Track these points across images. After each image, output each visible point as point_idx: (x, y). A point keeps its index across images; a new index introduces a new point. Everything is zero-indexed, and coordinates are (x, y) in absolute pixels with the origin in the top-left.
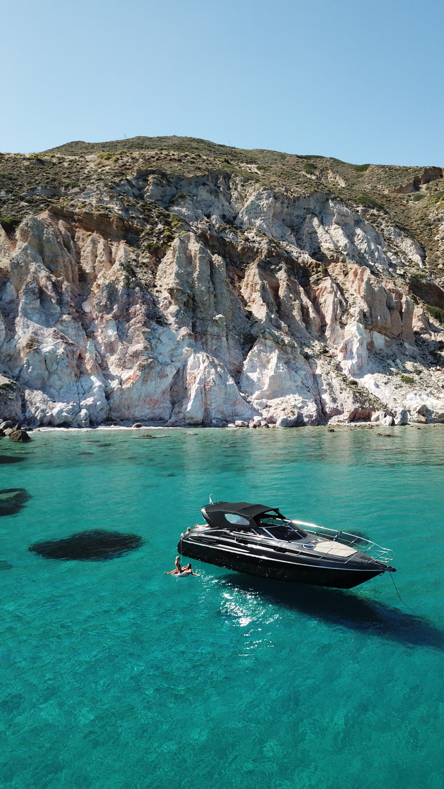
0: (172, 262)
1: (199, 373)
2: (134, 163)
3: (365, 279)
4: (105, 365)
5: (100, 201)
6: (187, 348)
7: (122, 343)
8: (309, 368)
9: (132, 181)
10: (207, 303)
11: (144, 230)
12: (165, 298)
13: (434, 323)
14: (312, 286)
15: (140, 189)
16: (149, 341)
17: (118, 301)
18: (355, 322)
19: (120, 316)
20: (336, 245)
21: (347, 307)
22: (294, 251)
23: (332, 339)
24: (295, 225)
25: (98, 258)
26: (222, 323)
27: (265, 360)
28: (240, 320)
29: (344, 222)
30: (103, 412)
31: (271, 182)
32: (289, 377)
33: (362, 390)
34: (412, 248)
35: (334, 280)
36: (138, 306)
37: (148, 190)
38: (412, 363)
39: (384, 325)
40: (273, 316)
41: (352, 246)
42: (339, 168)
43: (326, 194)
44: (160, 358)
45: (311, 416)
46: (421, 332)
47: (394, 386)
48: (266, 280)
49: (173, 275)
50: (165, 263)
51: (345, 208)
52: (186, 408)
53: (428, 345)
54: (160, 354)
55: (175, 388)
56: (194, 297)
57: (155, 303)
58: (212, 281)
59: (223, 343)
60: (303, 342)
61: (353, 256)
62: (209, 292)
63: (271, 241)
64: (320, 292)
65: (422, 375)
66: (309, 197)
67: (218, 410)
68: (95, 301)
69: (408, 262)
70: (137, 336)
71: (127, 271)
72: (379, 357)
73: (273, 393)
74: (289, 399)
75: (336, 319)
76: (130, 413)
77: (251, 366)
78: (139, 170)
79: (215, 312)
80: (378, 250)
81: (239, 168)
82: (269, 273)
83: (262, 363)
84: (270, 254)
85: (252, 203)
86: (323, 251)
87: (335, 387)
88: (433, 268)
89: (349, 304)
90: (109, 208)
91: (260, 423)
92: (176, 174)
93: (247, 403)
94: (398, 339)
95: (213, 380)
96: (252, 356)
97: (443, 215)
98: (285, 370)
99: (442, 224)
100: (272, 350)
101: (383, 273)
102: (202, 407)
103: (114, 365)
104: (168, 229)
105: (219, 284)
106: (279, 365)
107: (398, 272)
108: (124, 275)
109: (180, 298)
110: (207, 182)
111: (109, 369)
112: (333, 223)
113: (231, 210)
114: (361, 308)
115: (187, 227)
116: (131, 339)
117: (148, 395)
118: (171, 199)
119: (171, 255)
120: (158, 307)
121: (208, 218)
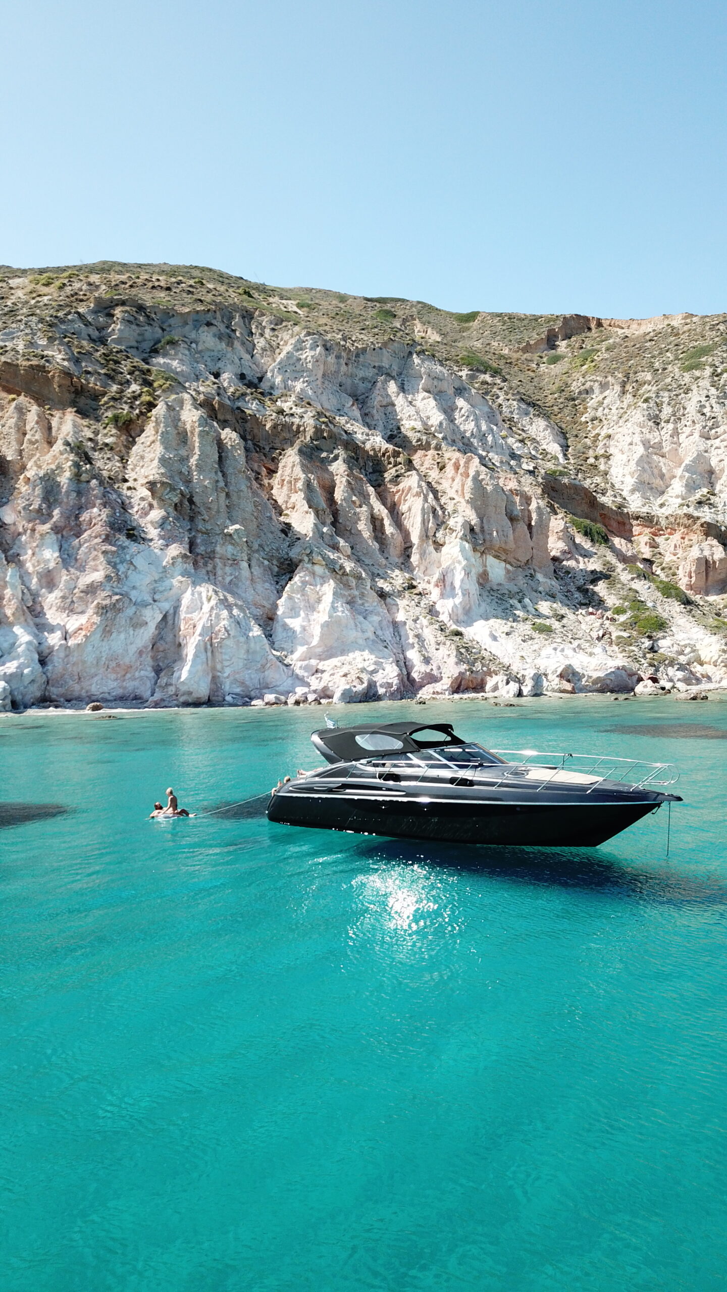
0: (153, 442)
1: (200, 618)
2: (91, 291)
3: (472, 473)
4: (38, 609)
5: (31, 344)
6: (180, 578)
7: (68, 571)
8: (386, 611)
9: (86, 316)
10: (214, 507)
11: (106, 393)
12: (142, 499)
13: (583, 544)
14: (389, 486)
15: (100, 329)
16: (114, 566)
17: (61, 503)
18: (458, 540)
19: (65, 527)
20: (425, 424)
21: (444, 517)
22: (359, 432)
23: (422, 568)
24: (359, 392)
25: (28, 437)
26: (240, 538)
27: (313, 598)
28: (270, 535)
29: (438, 389)
30: (36, 685)
31: (320, 326)
32: (353, 624)
33: (470, 644)
34: (547, 432)
35: (423, 477)
36: (95, 510)
37: (113, 330)
38: (548, 603)
39: (503, 546)
40: (325, 530)
41: (451, 425)
42: (432, 317)
43: (408, 344)
44: (134, 595)
45: (390, 685)
46: (562, 557)
47: (520, 638)
48: (312, 473)
49: (156, 462)
50: (143, 443)
51: (439, 367)
52: (179, 677)
53: (575, 577)
54: (134, 588)
55: (161, 646)
56: (192, 496)
57: (125, 506)
58: (222, 471)
59: (243, 572)
60: (376, 572)
61: (454, 441)
62: (216, 489)
63: (319, 414)
64: (402, 494)
65: (565, 621)
66: (381, 349)
67: (236, 680)
68: (21, 503)
69: (542, 454)
70: (94, 559)
71: (77, 454)
72: (496, 595)
73: (327, 651)
74: (354, 659)
75: (427, 536)
76: (82, 688)
77: (290, 607)
78: (98, 300)
79: (228, 521)
80: (493, 433)
81: (268, 304)
82: (318, 464)
83: (309, 602)
84: (319, 434)
85: (289, 355)
86: (405, 433)
87: (427, 641)
88: (580, 463)
89: (446, 513)
90: (47, 356)
91: (307, 698)
92: (161, 307)
93: (284, 668)
94: (525, 567)
95: (225, 628)
96: (293, 591)
97: (592, 383)
98: (346, 612)
99: (592, 398)
100: (325, 582)
101: (501, 467)
102: (208, 674)
103: (54, 608)
104: (147, 391)
105: (233, 477)
106: (336, 605)
107: (525, 466)
108: (72, 461)
109: (167, 497)
110: (214, 322)
111: (45, 614)
112: (421, 390)
113: (254, 366)
114: (466, 519)
115: (179, 389)
116: (84, 564)
117: (113, 658)
118: (153, 346)
119: (152, 429)
120: (130, 514)
121: (216, 378)
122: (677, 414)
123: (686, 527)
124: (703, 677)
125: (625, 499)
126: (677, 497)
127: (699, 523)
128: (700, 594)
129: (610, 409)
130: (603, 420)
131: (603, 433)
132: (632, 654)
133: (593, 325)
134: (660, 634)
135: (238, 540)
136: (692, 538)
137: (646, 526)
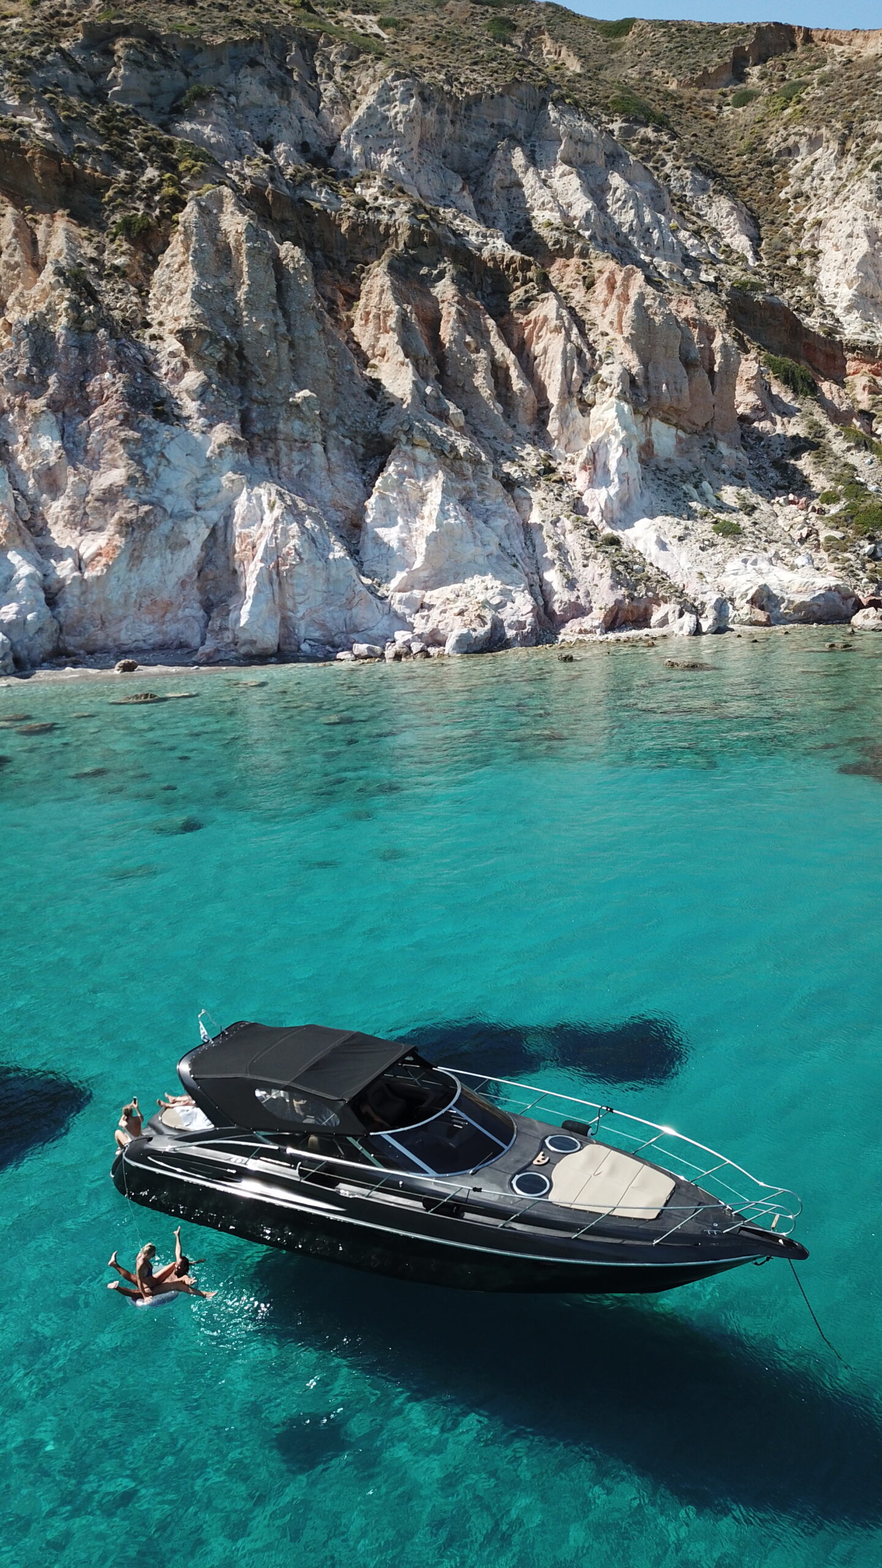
0: (183, 264)
1: (261, 535)
2: (80, 9)
3: (633, 295)
4: (40, 523)
6: (230, 474)
7: (76, 469)
8: (514, 510)
9: (73, 54)
10: (274, 363)
11: (111, 183)
12: (173, 354)
13: (782, 395)
14: (516, 315)
15: (96, 76)
16: (139, 462)
17: (57, 366)
18: (613, 399)
19: (67, 402)
20: (565, 215)
21: (594, 363)
22: (472, 230)
23: (564, 440)
24: (471, 166)
26: (312, 410)
27: (414, 496)
28: (352, 401)
29: (583, 158)
30: (45, 636)
31: (413, 58)
32: (470, 535)
33: (630, 558)
34: (732, 218)
35: (564, 300)
36: (107, 375)
37: (115, 77)
38: (734, 489)
39: (675, 405)
40: (428, 390)
41: (602, 217)
42: (567, 29)
43: (541, 87)
44: (169, 502)
45: (521, 625)
46: (753, 416)
47: (698, 545)
48: (409, 303)
49: (188, 295)
50: (168, 266)
51: (585, 124)
52: (238, 620)
53: (769, 446)
54: (168, 491)
55: (210, 572)
56: (241, 348)
57: (148, 366)
58: (281, 308)
59: (316, 459)
60: (499, 448)
61: (605, 241)
62: (275, 336)
63: (417, 208)
64: (534, 328)
65: (757, 514)
66: (501, 95)
67: (314, 621)
68: (3, 367)
69: (724, 252)
70: (110, 451)
71: (75, 288)
72: (664, 478)
73: (436, 575)
74: (473, 587)
75: (570, 393)
76: (108, 636)
77: (383, 511)
78: (89, 28)
79: (293, 385)
80: (660, 226)
81: (337, 23)
82: (416, 285)
83: (409, 504)
84: (416, 238)
85: (370, 112)
86: (538, 231)
87: (571, 554)
88: (777, 265)
89: (597, 357)
90: (21, 126)
91: (410, 648)
92: (182, 36)
93: (378, 601)
94: (704, 433)
95: (296, 550)
96: (386, 487)
97: (797, 138)
98: (461, 518)
99: (797, 162)
100: (430, 474)
101: (670, 279)
102: (276, 614)
103: (61, 523)
104: (169, 178)
105: (298, 317)
106: (446, 507)
107: (703, 277)
108: (68, 299)
109: (206, 352)
110: (261, 59)
111: (49, 532)
112: (559, 162)
113: (320, 129)
114: (625, 365)
115: (216, 174)
116: (97, 457)
117: (147, 592)
118: (174, 102)
119: (180, 244)
120: (156, 378)
121: (266, 151)
125: (838, 321)
129: (823, 179)
130: (812, 196)
131: (810, 218)
132: (846, 565)
133: (798, 40)
135: (308, 414)
137: (864, 361)
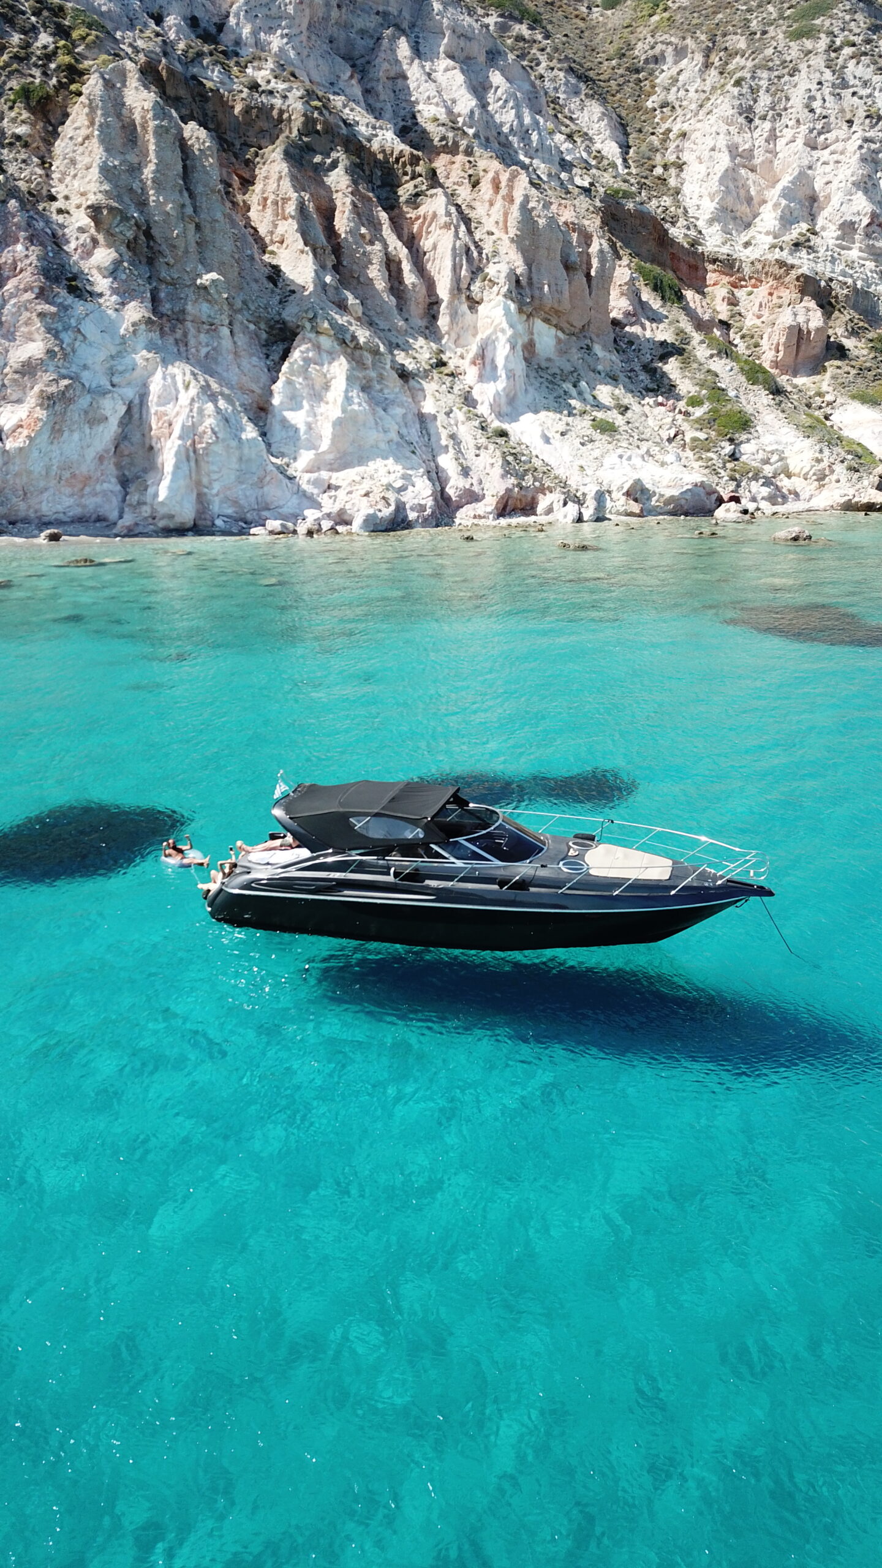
0: (87, 138)
1: (178, 414)
3: (518, 199)
6: (144, 352)
8: (410, 400)
10: (181, 244)
11: (6, 47)
12: (82, 230)
13: (651, 302)
14: (405, 209)
16: (56, 336)
18: (501, 298)
20: (450, 112)
21: (481, 261)
22: (362, 121)
23: (454, 336)
24: (356, 53)
26: (219, 293)
27: (319, 383)
28: (255, 286)
29: (465, 54)
32: (373, 422)
33: (518, 449)
34: (603, 124)
35: (451, 197)
36: (19, 247)
38: (609, 388)
39: (556, 306)
40: (328, 279)
41: (485, 116)
44: (86, 376)
45: (422, 508)
46: (625, 321)
47: (578, 440)
48: (306, 191)
49: (95, 170)
50: (71, 138)
51: (467, 18)
52: (156, 495)
53: (639, 350)
54: (85, 367)
55: (126, 448)
56: (149, 228)
57: (57, 241)
58: (188, 189)
59: (224, 342)
60: (394, 340)
61: (487, 140)
62: (182, 217)
63: (309, 95)
64: (423, 223)
65: (629, 414)
67: (227, 498)
69: (595, 157)
70: (26, 324)
72: (546, 376)
73: (340, 458)
74: (376, 470)
75: (459, 289)
76: (29, 507)
77: (289, 395)
79: (200, 266)
80: (539, 129)
82: (311, 174)
83: (313, 389)
84: (310, 125)
86: (424, 125)
87: (464, 444)
88: (644, 174)
89: (484, 256)
91: (320, 526)
93: (287, 481)
94: (581, 335)
95: (212, 429)
96: (292, 372)
97: (664, 47)
98: (364, 404)
99: (663, 71)
100: (334, 359)
101: (549, 182)
102: (192, 490)
104: (64, 46)
105: (204, 199)
106: (350, 394)
107: (579, 181)
109: (117, 230)
112: (442, 55)
113: (208, 4)
114: (510, 265)
115: (110, 45)
116: (12, 329)
117: (67, 466)
119: (83, 117)
120: (67, 253)
121: (157, 24)
122: (777, 108)
123: (775, 279)
124: (790, 493)
125: (700, 232)
126: (768, 233)
127: (794, 274)
128: (786, 374)
129: (687, 91)
130: (677, 106)
131: (676, 129)
132: (709, 463)
134: (744, 437)
135: (216, 297)
136: (781, 294)
137: (724, 273)
